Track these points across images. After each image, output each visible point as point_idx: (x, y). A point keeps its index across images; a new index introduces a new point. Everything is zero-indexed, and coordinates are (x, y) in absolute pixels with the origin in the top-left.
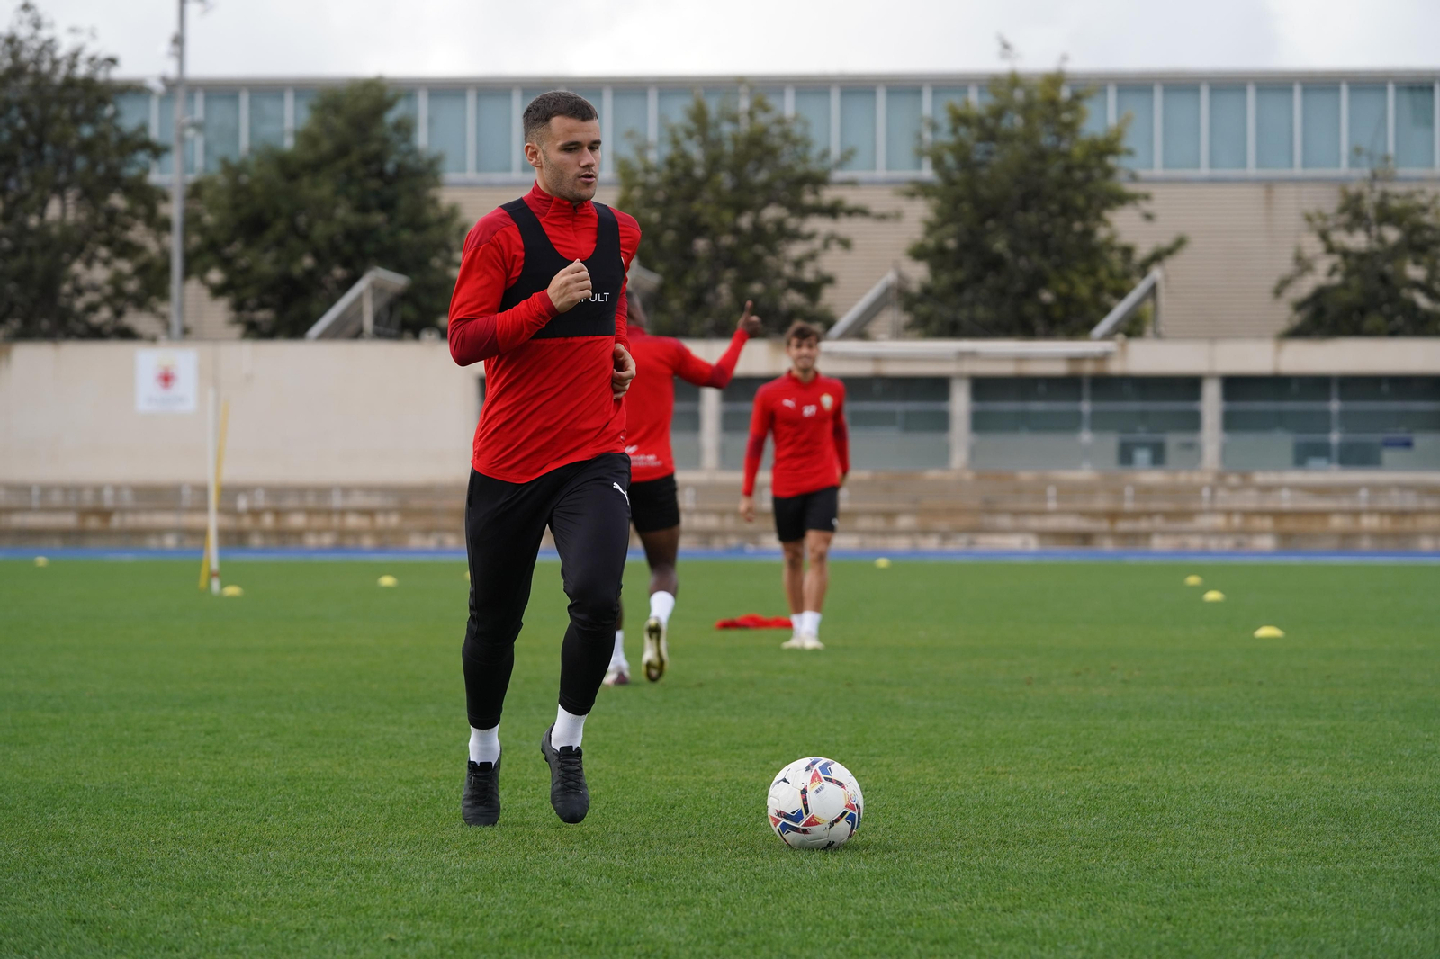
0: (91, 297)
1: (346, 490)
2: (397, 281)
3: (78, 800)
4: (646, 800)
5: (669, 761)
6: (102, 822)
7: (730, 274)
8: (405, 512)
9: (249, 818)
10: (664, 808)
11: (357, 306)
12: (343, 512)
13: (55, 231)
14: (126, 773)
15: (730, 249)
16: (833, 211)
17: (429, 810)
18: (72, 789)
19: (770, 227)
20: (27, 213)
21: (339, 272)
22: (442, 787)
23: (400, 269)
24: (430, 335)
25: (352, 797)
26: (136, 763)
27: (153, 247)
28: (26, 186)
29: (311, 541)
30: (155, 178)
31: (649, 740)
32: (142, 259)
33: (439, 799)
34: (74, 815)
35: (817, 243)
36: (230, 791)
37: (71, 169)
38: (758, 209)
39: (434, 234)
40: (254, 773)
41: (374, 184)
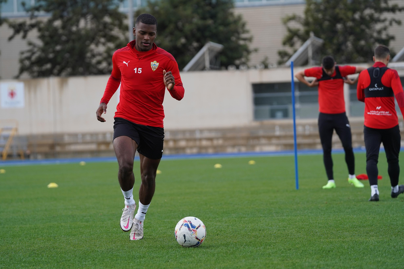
0: (98, 58)
1: (201, 131)
2: (218, 47)
3: (95, 256)
4: (318, 249)
5: (328, 233)
6: (104, 264)
7: (351, 38)
8: (225, 138)
9: (162, 261)
10: (326, 252)
11: (203, 57)
12: (200, 139)
13: (83, 32)
14: (114, 245)
15: (351, 28)
16: (393, 9)
17: (232, 255)
18: (93, 252)
19: (367, 18)
20: (72, 25)
21: (195, 44)
22: (238, 246)
23: (219, 42)
24: (232, 68)
25: (202, 251)
26: (118, 241)
27: (122, 37)
28: (71, 15)
29: (188, 151)
30: (122, 9)
31: (320, 225)
32: (118, 42)
33: (236, 251)
34: (94, 262)
35: (387, 23)
36: (155, 250)
37: (88, 7)
38: (362, 11)
39: (232, 27)
40: (164, 243)
41: (208, 8)
